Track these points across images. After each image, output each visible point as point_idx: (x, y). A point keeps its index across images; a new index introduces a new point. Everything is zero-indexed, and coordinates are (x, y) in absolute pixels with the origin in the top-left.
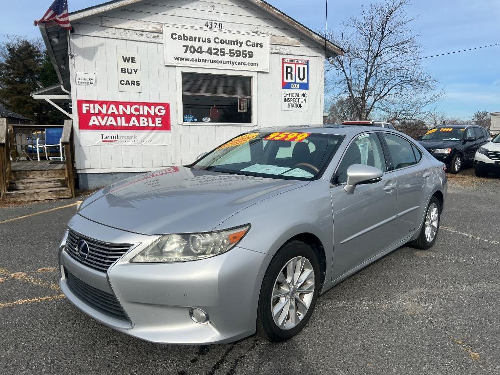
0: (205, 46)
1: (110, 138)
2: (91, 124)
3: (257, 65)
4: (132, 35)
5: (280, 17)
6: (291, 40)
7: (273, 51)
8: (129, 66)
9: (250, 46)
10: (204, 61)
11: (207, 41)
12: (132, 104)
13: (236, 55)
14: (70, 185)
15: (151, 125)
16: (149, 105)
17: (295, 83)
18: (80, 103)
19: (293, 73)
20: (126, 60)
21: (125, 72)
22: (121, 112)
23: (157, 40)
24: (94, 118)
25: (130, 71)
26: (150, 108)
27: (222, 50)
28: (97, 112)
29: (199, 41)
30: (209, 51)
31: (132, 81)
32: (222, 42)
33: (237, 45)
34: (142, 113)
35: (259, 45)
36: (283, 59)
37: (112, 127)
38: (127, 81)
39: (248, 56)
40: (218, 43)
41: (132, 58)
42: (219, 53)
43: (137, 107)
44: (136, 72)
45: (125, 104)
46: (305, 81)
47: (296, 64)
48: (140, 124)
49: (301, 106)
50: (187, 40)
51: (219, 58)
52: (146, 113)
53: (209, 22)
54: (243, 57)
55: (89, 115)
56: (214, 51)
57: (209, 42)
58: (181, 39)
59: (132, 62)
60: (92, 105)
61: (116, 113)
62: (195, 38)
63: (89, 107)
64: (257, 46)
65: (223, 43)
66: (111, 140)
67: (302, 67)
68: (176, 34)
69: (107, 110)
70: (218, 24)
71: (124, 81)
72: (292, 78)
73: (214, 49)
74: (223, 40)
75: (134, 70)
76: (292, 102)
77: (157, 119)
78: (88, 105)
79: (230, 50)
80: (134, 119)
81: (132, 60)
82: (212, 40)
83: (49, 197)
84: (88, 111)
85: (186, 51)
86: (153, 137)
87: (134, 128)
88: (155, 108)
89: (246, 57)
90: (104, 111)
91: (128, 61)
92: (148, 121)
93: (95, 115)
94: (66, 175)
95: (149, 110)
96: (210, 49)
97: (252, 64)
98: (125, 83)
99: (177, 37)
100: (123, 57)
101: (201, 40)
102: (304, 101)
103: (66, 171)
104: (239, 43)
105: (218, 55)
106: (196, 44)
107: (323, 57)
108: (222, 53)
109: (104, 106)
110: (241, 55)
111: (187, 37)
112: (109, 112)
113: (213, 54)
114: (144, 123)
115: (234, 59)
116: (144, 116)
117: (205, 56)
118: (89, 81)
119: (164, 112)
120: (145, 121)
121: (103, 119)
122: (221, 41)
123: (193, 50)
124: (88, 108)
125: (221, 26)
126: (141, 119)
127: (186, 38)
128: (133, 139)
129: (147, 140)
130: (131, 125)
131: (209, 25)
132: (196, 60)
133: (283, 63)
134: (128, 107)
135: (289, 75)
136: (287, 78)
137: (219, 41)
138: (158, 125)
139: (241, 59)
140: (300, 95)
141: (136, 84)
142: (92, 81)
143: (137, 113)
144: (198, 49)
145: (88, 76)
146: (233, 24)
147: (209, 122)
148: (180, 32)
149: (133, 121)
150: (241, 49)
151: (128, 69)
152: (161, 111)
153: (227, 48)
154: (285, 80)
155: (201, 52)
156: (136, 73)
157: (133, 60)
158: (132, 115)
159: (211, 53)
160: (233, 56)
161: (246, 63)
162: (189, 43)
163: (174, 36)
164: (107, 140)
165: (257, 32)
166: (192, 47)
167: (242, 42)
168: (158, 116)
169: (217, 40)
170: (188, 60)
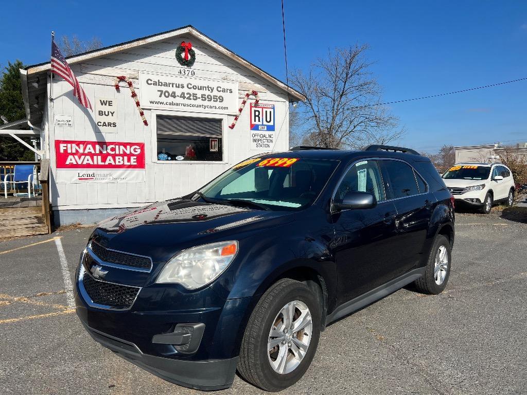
0: (179, 92)
1: (86, 176)
2: (68, 162)
3: (227, 108)
4: (109, 81)
5: (248, 67)
6: (258, 86)
7: (241, 96)
8: (106, 108)
9: (220, 91)
10: (177, 104)
11: (180, 86)
12: (108, 144)
13: (206, 97)
14: (46, 221)
15: (126, 163)
16: (125, 145)
17: (263, 125)
18: (58, 143)
19: (260, 116)
20: (103, 103)
21: (103, 115)
22: (98, 152)
24: (71, 157)
25: (107, 114)
26: (126, 147)
27: (195, 95)
28: (74, 151)
29: (173, 86)
30: (183, 96)
31: (108, 123)
32: (195, 87)
34: (117, 152)
36: (251, 103)
37: (88, 166)
38: (104, 123)
39: (219, 100)
40: (191, 88)
41: (109, 101)
42: (192, 97)
43: (114, 146)
44: (112, 114)
45: (101, 144)
46: (271, 123)
47: (263, 108)
48: (115, 163)
49: (268, 146)
50: (161, 86)
51: (192, 102)
52: (121, 153)
53: (182, 69)
55: (66, 154)
56: (187, 96)
57: (183, 87)
58: (156, 85)
60: (69, 145)
61: (93, 152)
62: (169, 84)
63: (67, 147)
64: (227, 92)
65: (196, 89)
67: (268, 110)
68: (151, 80)
69: (85, 149)
70: (190, 71)
71: (101, 123)
72: (259, 121)
73: (187, 94)
74: (196, 86)
75: (111, 112)
76: (260, 142)
77: (132, 158)
78: (65, 145)
79: (202, 95)
80: (109, 158)
81: (109, 103)
82: (185, 86)
83: (25, 233)
84: (66, 151)
85: (160, 96)
86: (128, 175)
87: (110, 166)
88: (130, 148)
89: (217, 101)
90: (81, 151)
91: (106, 105)
92: (123, 160)
93: (73, 154)
94: (43, 212)
95: (125, 150)
96: (183, 93)
97: (223, 108)
98: (102, 124)
99: (152, 82)
100: (101, 101)
101: (174, 85)
102: (271, 141)
103: (43, 208)
104: (210, 89)
105: (191, 99)
106: (171, 90)
107: (288, 102)
108: (195, 98)
109: (81, 146)
110: (213, 100)
111: (162, 83)
112: (86, 152)
113: (186, 99)
114: (119, 162)
115: (206, 103)
116: (119, 155)
117: (178, 100)
118: (67, 123)
119: (139, 151)
120: (121, 160)
121: (80, 158)
123: (167, 94)
124: (65, 148)
125: (193, 73)
126: (117, 158)
127: (160, 84)
128: (109, 177)
129: (122, 177)
130: (107, 163)
131: (183, 73)
132: (170, 104)
133: (251, 107)
134: (105, 146)
135: (257, 118)
136: (255, 121)
137: (192, 86)
138: (133, 164)
139: (212, 103)
140: (267, 136)
141: (112, 125)
142: (70, 123)
143: (113, 153)
144: (172, 94)
145: (66, 118)
146: (204, 71)
147: (183, 160)
148: (155, 78)
149: (109, 160)
150: (212, 94)
151: (105, 112)
152: (137, 150)
153: (199, 93)
154: (253, 122)
155: (175, 97)
156: (112, 116)
158: (108, 154)
159: (184, 98)
160: (205, 100)
161: (217, 107)
162: (164, 89)
163: (149, 82)
164: (83, 178)
165: (226, 79)
166: (167, 92)
167: (213, 88)
168: (133, 155)
169: (190, 86)
170: (163, 104)
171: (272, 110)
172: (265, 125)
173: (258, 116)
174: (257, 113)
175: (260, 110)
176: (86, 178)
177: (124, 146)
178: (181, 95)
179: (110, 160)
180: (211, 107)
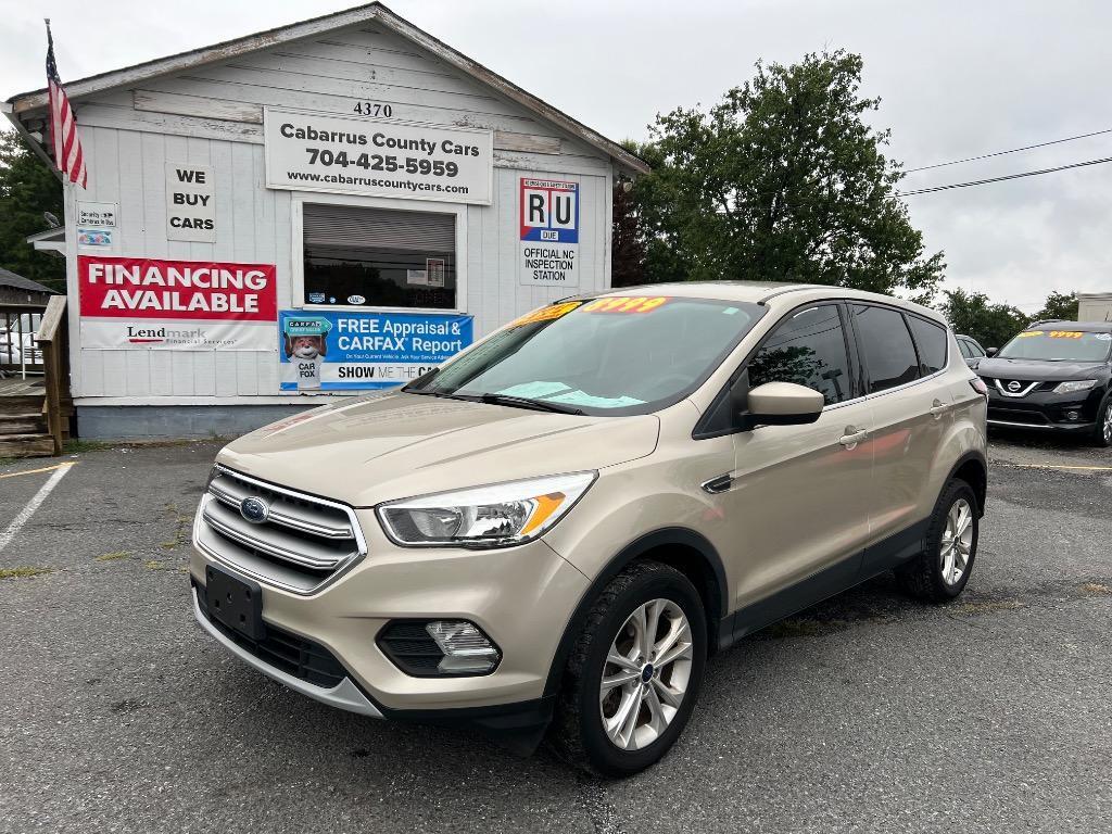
0: (354, 152)
1: (147, 334)
2: (106, 304)
3: (465, 190)
4: (199, 129)
5: (512, 95)
6: (540, 141)
7: (500, 163)
8: (190, 188)
9: (450, 151)
10: (350, 181)
11: (358, 140)
12: (195, 266)
13: (420, 169)
14: (52, 428)
15: (235, 309)
16: (232, 268)
17: (550, 229)
18: (84, 262)
19: (545, 208)
20: (183, 176)
21: (182, 203)
22: (171, 283)
23: (252, 138)
24: (112, 293)
25: (192, 200)
26: (234, 274)
27: (391, 161)
29: (341, 141)
30: (363, 162)
31: (195, 220)
32: (391, 143)
33: (424, 149)
34: (215, 285)
35: (470, 151)
36: (522, 180)
37: (151, 313)
38: (187, 220)
39: (446, 172)
40: (382, 144)
41: (198, 173)
42: (384, 165)
43: (206, 271)
44: (204, 201)
45: (180, 266)
46: (571, 226)
47: (550, 190)
48: (210, 307)
49: (562, 276)
50: (315, 138)
51: (384, 175)
52: (224, 285)
53: (363, 103)
54: (435, 173)
55: (102, 287)
56: (372, 162)
57: (363, 141)
58: (303, 137)
59: (197, 181)
60: (109, 268)
61: (162, 283)
62: (333, 134)
63: (103, 271)
64: (466, 154)
65: (393, 146)
66: (149, 338)
67: (564, 196)
68: (292, 127)
69: (142, 277)
70: (382, 108)
71: (179, 219)
72: (542, 220)
73: (374, 157)
74: (393, 140)
75: (201, 197)
76: (542, 268)
77: (248, 297)
78: (101, 266)
79: (408, 160)
80: (198, 296)
81: (197, 177)
82: (369, 139)
84: (101, 280)
85: (312, 162)
86: (240, 334)
87: (198, 314)
88: (244, 275)
89: (441, 174)
90: (135, 280)
91: (189, 180)
92: (228, 302)
93: (116, 287)
94: (45, 409)
95: (232, 279)
96: (365, 156)
97: (455, 190)
98: (181, 223)
99: (294, 132)
100: (179, 171)
101: (345, 139)
102: (570, 266)
104: (426, 146)
105: (382, 169)
106: (336, 148)
107: (610, 178)
108: (391, 166)
110: (433, 170)
111: (315, 132)
112: (147, 282)
113: (370, 168)
114: (220, 306)
115: (417, 178)
116: (219, 290)
117: (353, 171)
118: (104, 220)
119: (263, 283)
120: (223, 302)
121: (132, 296)
122: (388, 141)
123: (327, 158)
124: (100, 274)
125: (388, 112)
126: (214, 296)
127: (313, 135)
128: (196, 338)
129: (226, 339)
130: (192, 307)
131: (364, 108)
132: (334, 180)
133: (523, 188)
134: (187, 271)
135: (536, 213)
136: (532, 219)
137: (384, 140)
138: (248, 309)
139: (431, 179)
140: (561, 254)
141: (204, 225)
142: (111, 219)
143: (207, 285)
144: (339, 157)
145: (101, 209)
146: (413, 107)
147: (363, 304)
148: (301, 123)
149: (195, 303)
150: (431, 159)
151: (188, 196)
152: (258, 281)
153: (402, 156)
154: (527, 223)
155: (345, 164)
156: (205, 204)
157: (200, 177)
158: (194, 288)
159: (366, 165)
160: (414, 171)
161: (443, 187)
162: (321, 145)
163: (288, 131)
164: (140, 338)
165: (466, 125)
166: (327, 152)
167: (434, 145)
168: (251, 292)
169: (379, 140)
170: (318, 180)
171: (572, 196)
172: (555, 230)
173: (539, 208)
174: (537, 202)
175: (544, 194)
176: (146, 338)
177: (231, 271)
178: (361, 159)
179: (198, 302)
180: (428, 187)
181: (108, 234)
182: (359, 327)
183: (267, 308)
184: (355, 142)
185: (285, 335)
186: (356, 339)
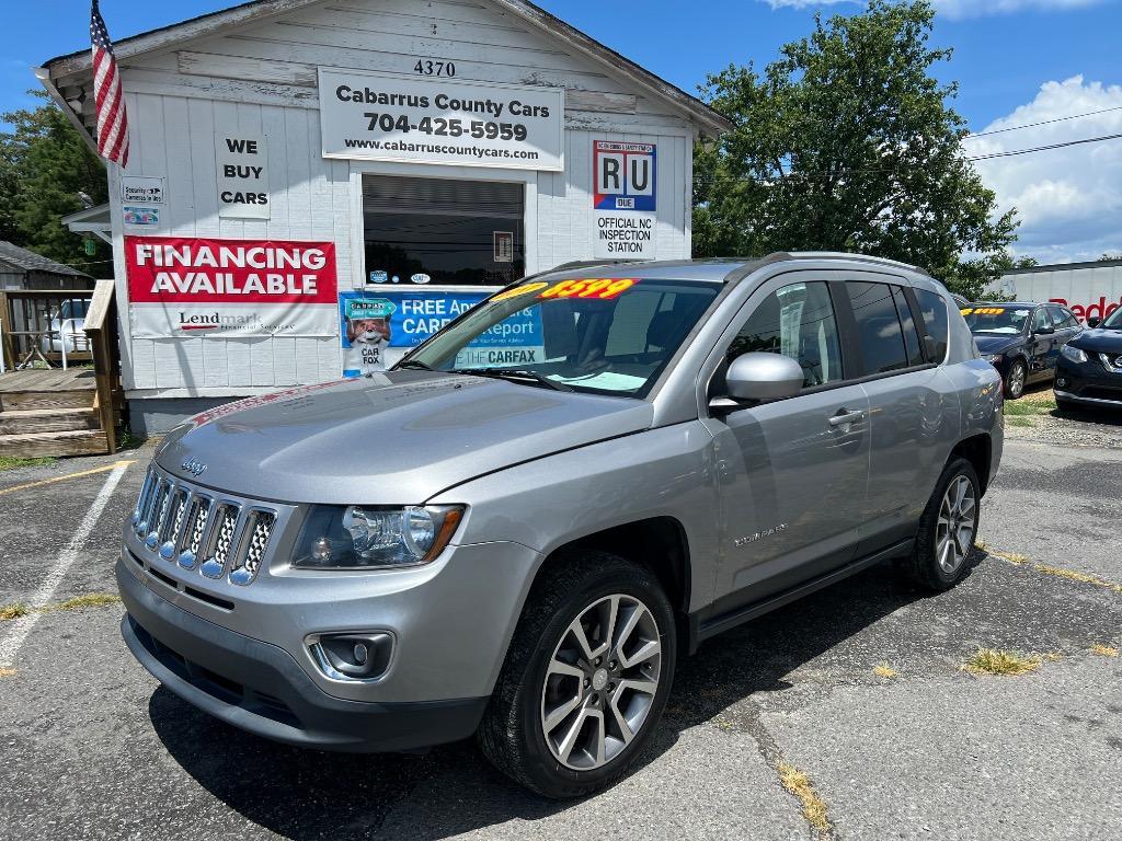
0: (415, 116)
1: (200, 320)
2: (155, 290)
3: (535, 155)
4: (247, 93)
5: (585, 49)
6: (614, 98)
7: (572, 124)
8: (242, 159)
9: (519, 113)
10: (412, 148)
11: (419, 103)
12: (248, 245)
13: (486, 133)
14: (104, 424)
15: (293, 291)
16: (289, 247)
17: (625, 195)
18: (131, 243)
19: (620, 173)
20: (234, 146)
21: (234, 175)
22: (225, 264)
25: (244, 172)
27: (455, 124)
28: (169, 262)
29: (401, 103)
30: (425, 126)
31: (248, 194)
32: (455, 105)
33: (491, 112)
34: (271, 265)
35: (539, 112)
36: (595, 142)
37: (203, 297)
38: (239, 194)
39: (515, 135)
40: (445, 107)
41: (249, 143)
42: (447, 129)
43: (261, 250)
44: (257, 173)
45: (233, 245)
46: (648, 191)
47: (625, 154)
48: (266, 290)
49: (639, 247)
50: (373, 102)
51: (448, 141)
52: (281, 265)
53: (424, 61)
54: (503, 137)
55: (151, 270)
56: (435, 126)
57: (426, 104)
58: (361, 100)
59: (249, 151)
60: (158, 248)
61: (214, 264)
62: (393, 97)
63: (152, 252)
64: (535, 115)
65: (457, 108)
66: (203, 325)
67: (640, 159)
68: (348, 90)
69: (193, 259)
70: (445, 66)
71: (230, 194)
72: (617, 186)
73: (437, 121)
74: (457, 102)
75: (253, 168)
76: (617, 239)
77: (306, 278)
78: (149, 247)
80: (253, 277)
81: (249, 148)
82: (432, 101)
83: (55, 451)
84: (150, 261)
85: (371, 128)
86: (297, 319)
87: (254, 297)
88: (301, 253)
89: (509, 137)
90: (186, 262)
91: (240, 150)
92: (285, 283)
93: (165, 269)
94: (96, 404)
95: (288, 258)
96: (427, 120)
97: (524, 155)
98: (233, 198)
99: (351, 94)
100: (228, 141)
101: (405, 101)
102: (647, 236)
103: (96, 395)
104: (492, 108)
105: (445, 134)
106: (396, 111)
107: (690, 138)
108: (456, 131)
109: (186, 248)
110: (500, 134)
111: (374, 95)
112: (198, 263)
113: (433, 133)
114: (276, 288)
115: (483, 143)
116: (276, 271)
117: (415, 137)
118: (151, 196)
119: (321, 262)
120: (279, 283)
121: (183, 278)
122: (452, 102)
123: (387, 123)
124: (149, 255)
125: (451, 71)
126: (270, 277)
127: (371, 98)
128: (252, 323)
130: (246, 291)
131: (425, 67)
132: (395, 147)
133: (596, 152)
134: (241, 251)
135: (611, 178)
136: (606, 186)
137: (448, 102)
138: (308, 291)
139: (498, 143)
140: (637, 224)
142: (158, 195)
143: (261, 266)
144: (399, 121)
145: (147, 184)
146: (479, 64)
147: (428, 283)
148: (357, 84)
149: (252, 283)
150: (498, 121)
151: (239, 168)
152: (316, 259)
153: (466, 119)
154: (601, 190)
155: (406, 129)
156: (257, 177)
157: (252, 147)
158: (249, 269)
159: (429, 130)
160: (480, 136)
161: (511, 153)
162: (380, 109)
163: (344, 93)
164: (193, 325)
165: (534, 83)
166: (386, 116)
167: (501, 105)
168: (310, 272)
169: (442, 102)
170: (377, 147)
171: (649, 159)
172: (630, 196)
173: (614, 173)
174: (611, 167)
175: (619, 158)
176: (199, 324)
177: (287, 250)
178: (423, 123)
179: (254, 284)
180: (495, 154)
181: (155, 211)
182: (424, 309)
183: (326, 289)
184: (416, 104)
185: (346, 319)
186: (422, 321)
